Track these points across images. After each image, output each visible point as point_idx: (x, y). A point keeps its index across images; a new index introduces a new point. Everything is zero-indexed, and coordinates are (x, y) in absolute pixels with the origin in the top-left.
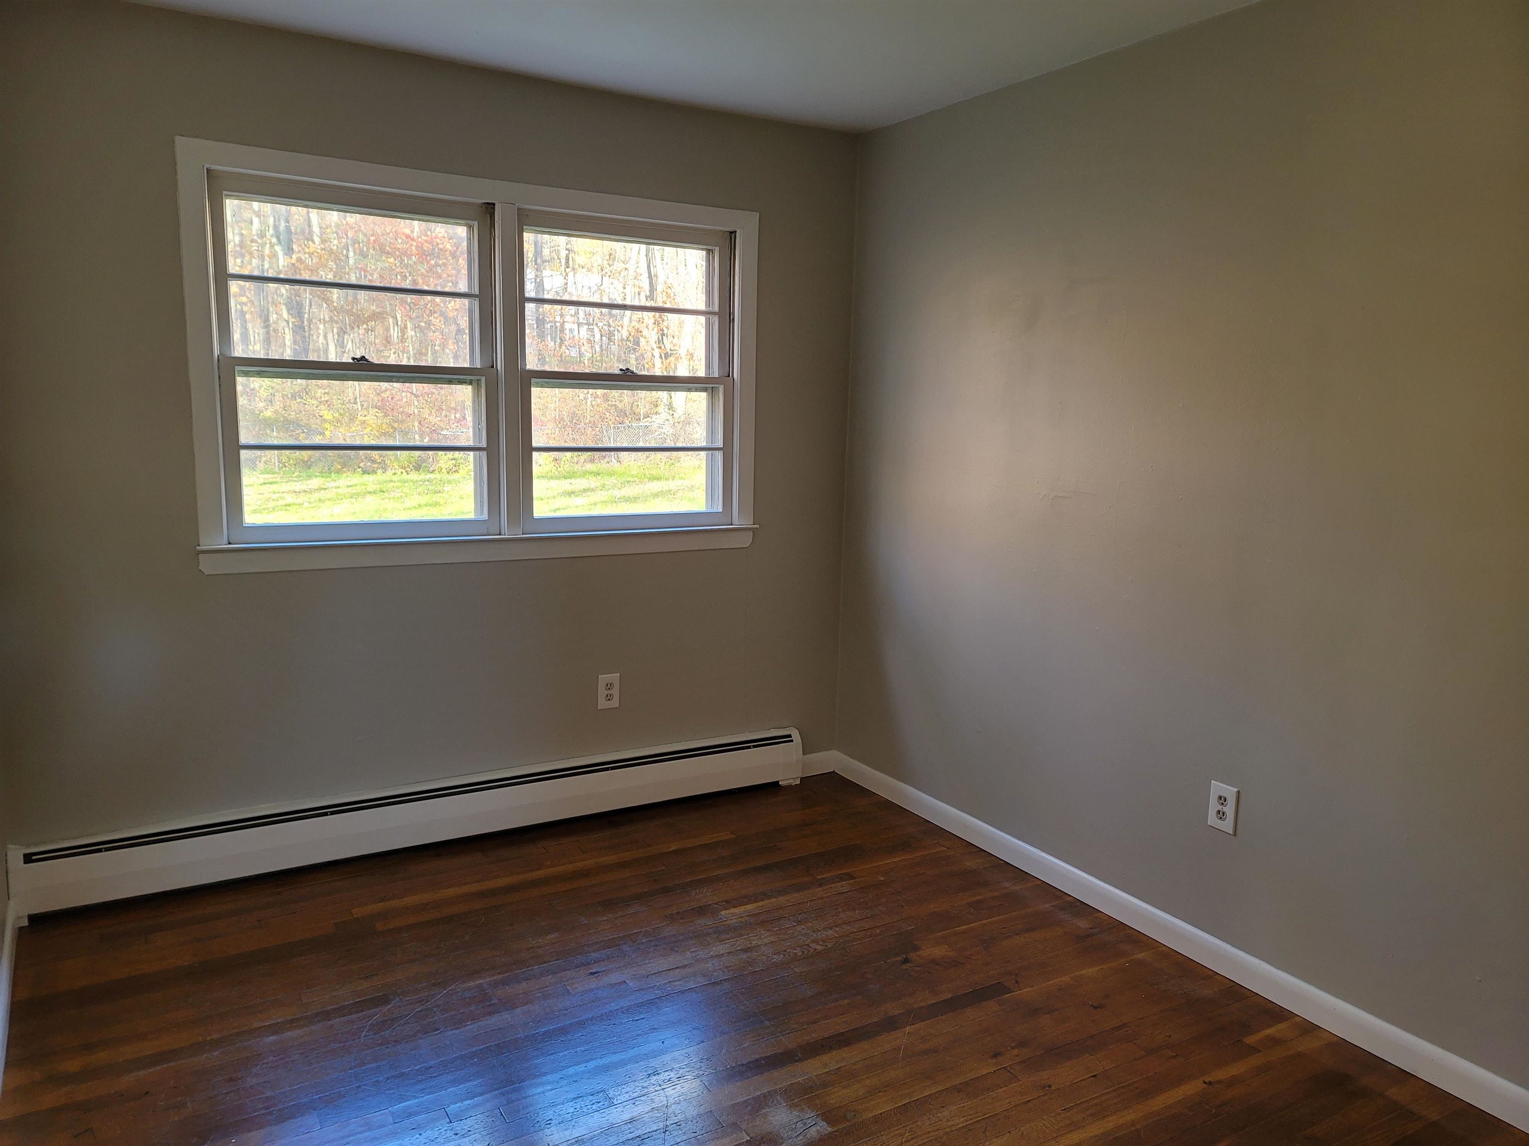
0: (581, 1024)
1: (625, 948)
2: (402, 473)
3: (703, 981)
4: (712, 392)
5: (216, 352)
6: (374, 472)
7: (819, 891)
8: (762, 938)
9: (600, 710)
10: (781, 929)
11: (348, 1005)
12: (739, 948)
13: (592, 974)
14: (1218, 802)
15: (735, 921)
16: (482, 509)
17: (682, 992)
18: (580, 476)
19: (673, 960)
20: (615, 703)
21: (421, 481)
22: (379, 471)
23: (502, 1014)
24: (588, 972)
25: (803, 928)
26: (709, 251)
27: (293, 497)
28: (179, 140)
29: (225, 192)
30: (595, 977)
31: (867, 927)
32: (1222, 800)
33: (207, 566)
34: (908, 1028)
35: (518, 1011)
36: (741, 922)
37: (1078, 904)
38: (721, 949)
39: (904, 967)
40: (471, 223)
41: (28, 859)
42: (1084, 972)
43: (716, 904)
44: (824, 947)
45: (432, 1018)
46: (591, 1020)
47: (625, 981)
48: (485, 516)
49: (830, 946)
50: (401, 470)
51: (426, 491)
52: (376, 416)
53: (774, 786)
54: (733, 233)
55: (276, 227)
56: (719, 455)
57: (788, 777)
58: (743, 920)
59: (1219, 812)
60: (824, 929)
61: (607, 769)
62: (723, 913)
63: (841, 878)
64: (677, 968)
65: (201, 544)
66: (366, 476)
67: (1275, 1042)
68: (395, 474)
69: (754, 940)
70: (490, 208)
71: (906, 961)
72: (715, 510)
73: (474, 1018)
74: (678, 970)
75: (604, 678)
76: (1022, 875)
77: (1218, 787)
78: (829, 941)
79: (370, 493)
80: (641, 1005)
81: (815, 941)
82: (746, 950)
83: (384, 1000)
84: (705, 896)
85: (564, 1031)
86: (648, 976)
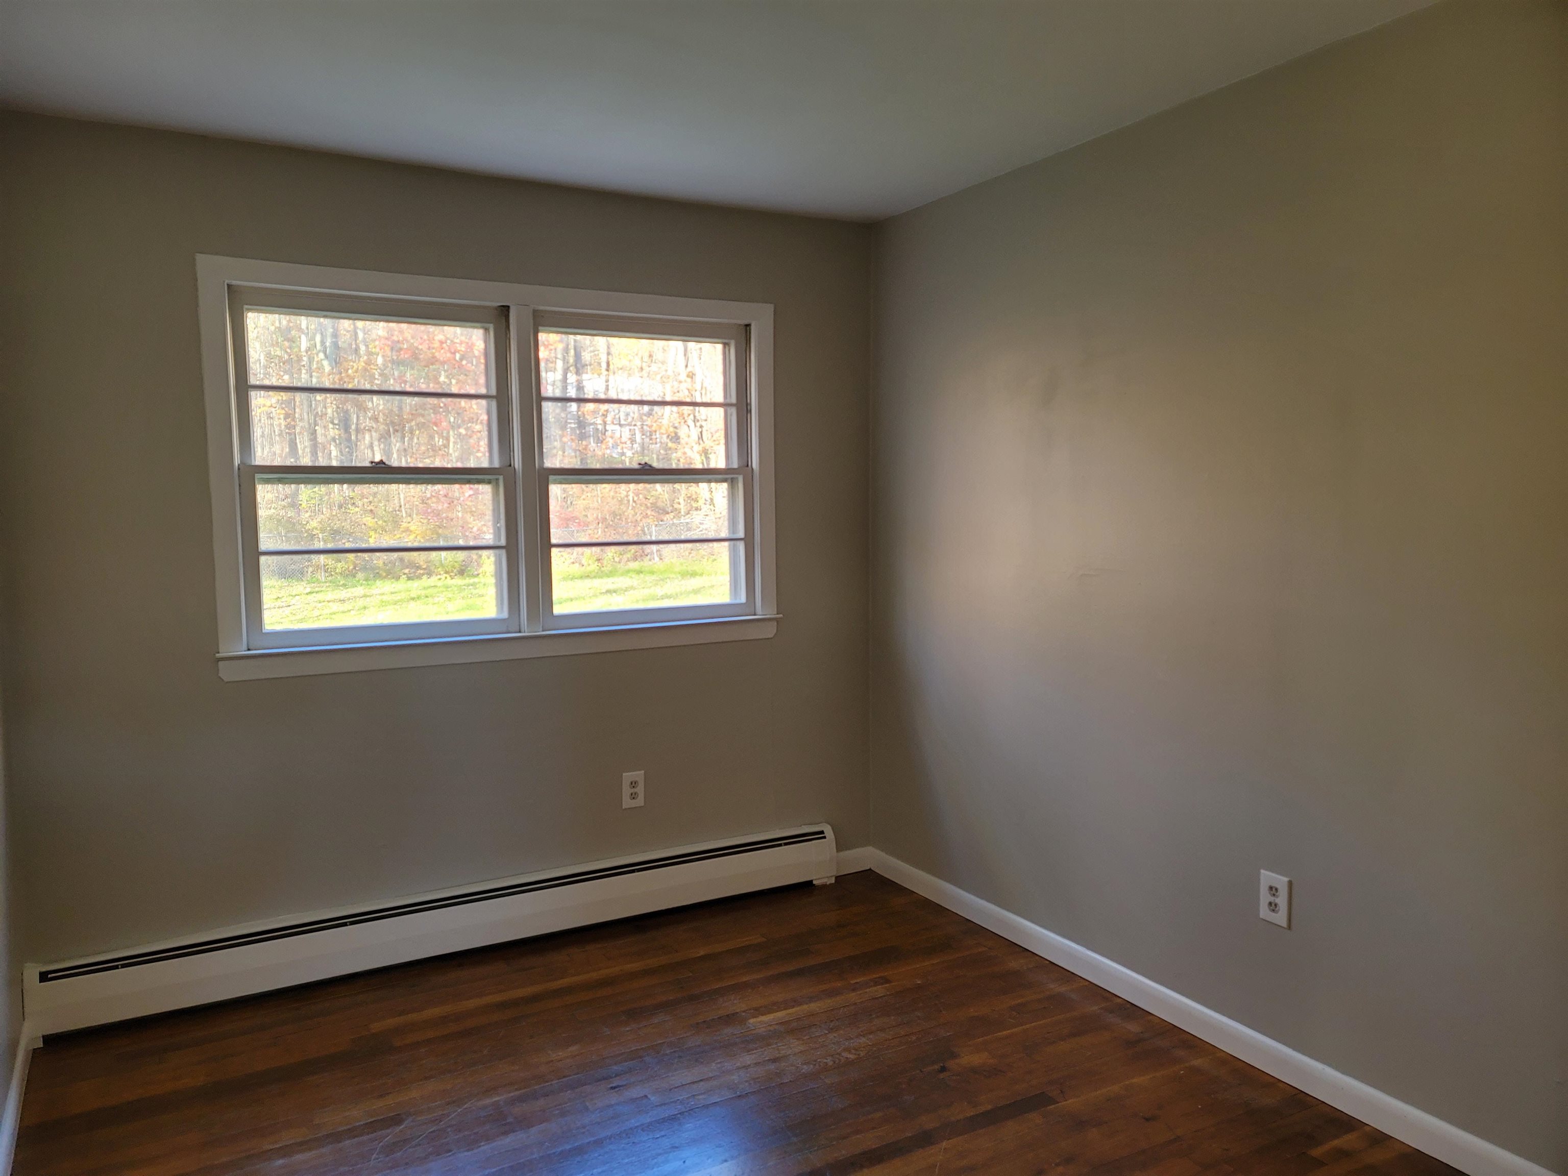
0: (599, 1143)
1: (647, 1059)
2: (446, 578)
3: (728, 1095)
4: (732, 483)
5: (237, 461)
6: (419, 577)
7: (853, 997)
8: (792, 1047)
9: (626, 809)
10: (811, 1037)
11: (359, 1126)
12: (767, 1059)
13: (613, 1088)
14: (1270, 893)
15: (764, 1029)
16: (502, 608)
17: (706, 1107)
18: (622, 575)
19: (697, 1072)
20: (640, 801)
21: (464, 585)
22: (425, 577)
23: (517, 1133)
24: (609, 1086)
25: (835, 1037)
26: (725, 344)
27: (338, 606)
28: (200, 258)
29: (246, 307)
30: (615, 1092)
31: (903, 1033)
32: (1273, 890)
33: (227, 673)
34: (944, 1144)
35: (533, 1130)
36: (770, 1031)
37: (1128, 1006)
38: (748, 1059)
39: (942, 1076)
40: (487, 325)
41: (44, 977)
42: (1135, 1080)
43: (744, 1012)
44: (857, 1056)
45: (446, 1138)
46: (610, 1138)
47: (646, 1096)
48: (505, 615)
49: (862, 1054)
50: (445, 575)
51: (470, 596)
52: (421, 522)
53: (806, 887)
54: (748, 326)
55: (323, 343)
56: (741, 546)
57: (822, 876)
58: (772, 1028)
59: (1270, 904)
60: (857, 1037)
61: (633, 871)
62: (751, 1021)
63: (876, 983)
64: (701, 1080)
65: (220, 651)
66: (411, 582)
67: (1342, 1154)
68: (440, 579)
69: (783, 1050)
70: (504, 311)
71: (943, 1069)
72: (738, 601)
73: (488, 1138)
74: (702, 1083)
75: (628, 776)
76: (1068, 976)
77: (1268, 877)
78: (862, 1049)
79: (413, 599)
80: (664, 1120)
81: (848, 1050)
82: (775, 1060)
83: (396, 1120)
84: (735, 1004)
85: (580, 1151)
86: (670, 1090)
